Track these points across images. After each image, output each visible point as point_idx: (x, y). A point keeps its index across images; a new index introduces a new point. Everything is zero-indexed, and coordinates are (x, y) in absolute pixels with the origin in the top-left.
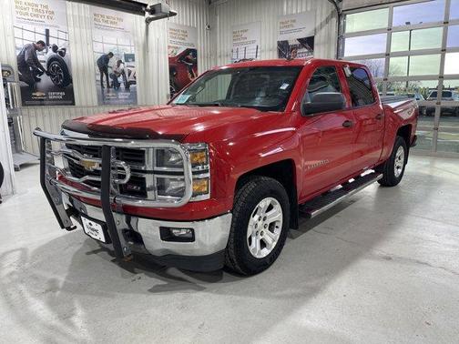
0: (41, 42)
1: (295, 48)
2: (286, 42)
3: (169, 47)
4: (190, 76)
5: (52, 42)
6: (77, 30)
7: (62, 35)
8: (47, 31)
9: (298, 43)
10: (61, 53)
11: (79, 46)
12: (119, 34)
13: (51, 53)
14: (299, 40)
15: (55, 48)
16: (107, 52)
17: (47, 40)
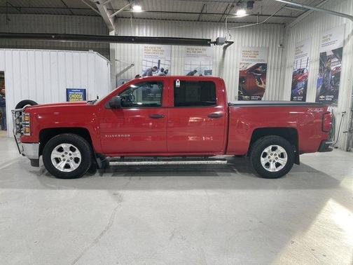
0: (155, 67)
2: (325, 53)
3: (241, 64)
4: (258, 83)
5: (161, 66)
6: (176, 59)
7: (167, 63)
8: (159, 61)
9: (332, 53)
10: (165, 72)
11: (176, 67)
12: (203, 58)
13: (160, 72)
14: (333, 51)
15: (162, 70)
16: (193, 70)
17: (159, 65)
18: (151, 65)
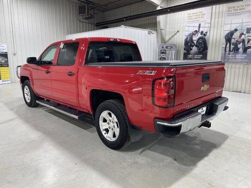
0: (196, 31)
6: (216, 20)
7: (207, 25)
8: (200, 24)
10: (204, 34)
11: (216, 29)
12: (245, 15)
13: (199, 35)
15: (202, 33)
17: (199, 29)
18: (192, 30)
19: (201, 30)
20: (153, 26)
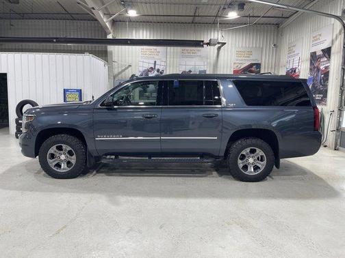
0: (152, 68)
1: (320, 57)
2: (315, 53)
3: (234, 63)
6: (172, 59)
7: (163, 63)
8: (155, 62)
9: (321, 53)
10: (161, 73)
11: (171, 68)
12: (197, 59)
13: (156, 73)
14: (322, 50)
15: (158, 71)
17: (155, 66)
18: (147, 66)
19: (157, 67)
20: (104, 55)
